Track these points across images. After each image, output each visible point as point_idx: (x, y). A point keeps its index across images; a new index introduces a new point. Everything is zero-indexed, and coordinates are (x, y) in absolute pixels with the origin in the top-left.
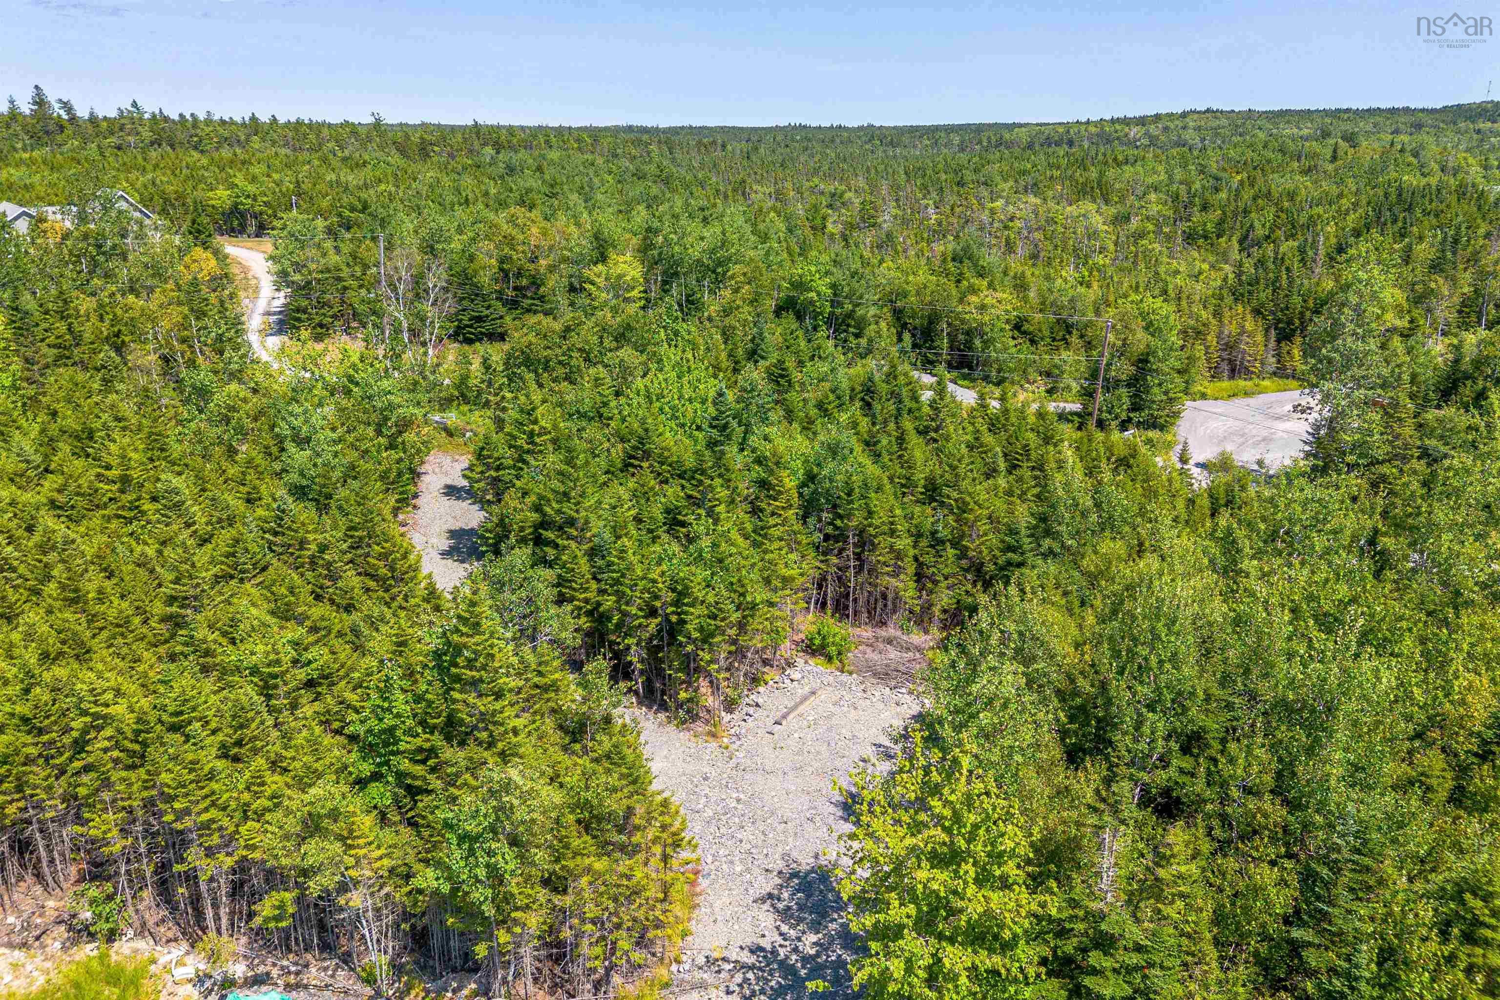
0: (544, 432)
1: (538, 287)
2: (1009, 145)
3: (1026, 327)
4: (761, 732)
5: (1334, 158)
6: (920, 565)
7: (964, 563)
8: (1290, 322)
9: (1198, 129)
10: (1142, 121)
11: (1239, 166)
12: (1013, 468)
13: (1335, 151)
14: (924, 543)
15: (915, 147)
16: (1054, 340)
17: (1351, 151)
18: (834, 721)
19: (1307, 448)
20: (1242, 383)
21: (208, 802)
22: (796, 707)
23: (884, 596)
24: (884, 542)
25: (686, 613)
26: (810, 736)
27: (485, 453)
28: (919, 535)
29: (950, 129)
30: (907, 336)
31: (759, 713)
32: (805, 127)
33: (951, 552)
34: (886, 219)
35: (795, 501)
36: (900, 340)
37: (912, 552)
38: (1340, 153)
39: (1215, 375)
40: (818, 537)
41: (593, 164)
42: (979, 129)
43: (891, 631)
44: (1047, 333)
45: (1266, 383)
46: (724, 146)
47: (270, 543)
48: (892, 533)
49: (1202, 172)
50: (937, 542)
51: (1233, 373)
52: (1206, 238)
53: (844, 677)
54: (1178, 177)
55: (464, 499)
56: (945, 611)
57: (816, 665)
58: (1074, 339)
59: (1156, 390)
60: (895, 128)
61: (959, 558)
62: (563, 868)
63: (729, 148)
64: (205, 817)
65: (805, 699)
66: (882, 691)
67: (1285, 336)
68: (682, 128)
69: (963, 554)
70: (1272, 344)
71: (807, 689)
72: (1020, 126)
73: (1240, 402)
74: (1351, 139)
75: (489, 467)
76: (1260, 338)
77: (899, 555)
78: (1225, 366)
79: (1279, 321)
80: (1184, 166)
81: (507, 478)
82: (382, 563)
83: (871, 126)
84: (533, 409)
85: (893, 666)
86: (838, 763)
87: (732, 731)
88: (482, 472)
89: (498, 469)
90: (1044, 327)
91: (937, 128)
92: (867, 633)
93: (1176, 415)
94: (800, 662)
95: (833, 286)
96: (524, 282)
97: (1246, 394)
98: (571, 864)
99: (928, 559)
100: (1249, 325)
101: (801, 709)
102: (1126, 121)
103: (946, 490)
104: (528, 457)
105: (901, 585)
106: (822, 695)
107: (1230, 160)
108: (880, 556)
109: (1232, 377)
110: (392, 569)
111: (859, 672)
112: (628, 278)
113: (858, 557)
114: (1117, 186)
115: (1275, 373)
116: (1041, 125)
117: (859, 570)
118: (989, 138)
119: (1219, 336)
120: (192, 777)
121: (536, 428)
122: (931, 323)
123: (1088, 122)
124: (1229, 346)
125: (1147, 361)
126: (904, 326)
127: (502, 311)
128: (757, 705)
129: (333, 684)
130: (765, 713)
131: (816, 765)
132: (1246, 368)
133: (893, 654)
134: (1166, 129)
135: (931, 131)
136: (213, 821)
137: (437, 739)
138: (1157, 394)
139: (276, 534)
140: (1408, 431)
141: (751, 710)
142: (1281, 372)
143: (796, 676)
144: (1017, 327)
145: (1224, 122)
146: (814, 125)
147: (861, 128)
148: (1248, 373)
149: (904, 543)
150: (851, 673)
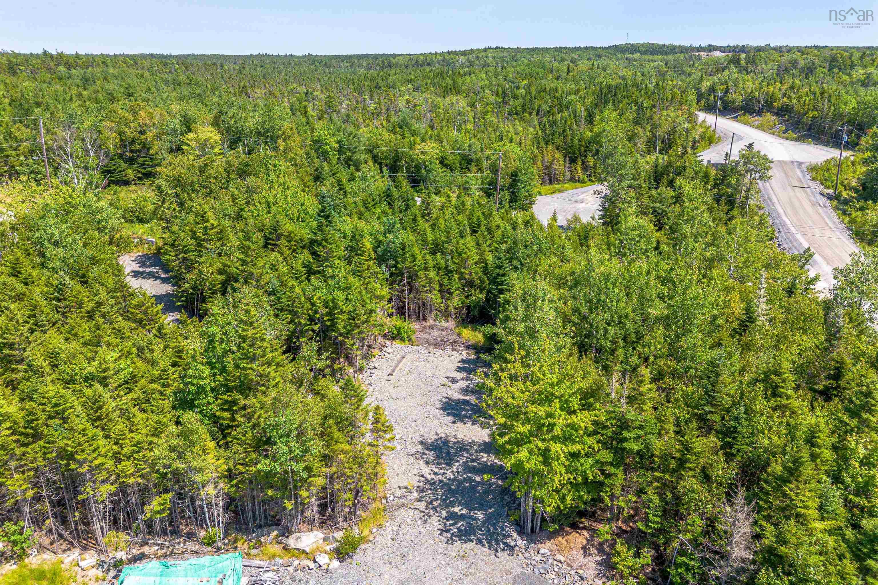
0: (213, 227)
1: (148, 149)
2: (397, 65)
3: (446, 162)
4: (383, 381)
5: (569, 72)
6: (441, 285)
7: (463, 281)
8: (574, 153)
9: (494, 57)
10: (464, 53)
11: (523, 76)
12: (474, 232)
13: (568, 68)
14: (442, 273)
15: (340, 67)
16: (462, 168)
17: (576, 68)
18: (420, 369)
19: (600, 213)
20: (557, 186)
21: (97, 453)
22: (396, 366)
23: (424, 304)
24: (421, 274)
25: (337, 318)
26: (410, 378)
27: (177, 243)
28: (439, 269)
29: (360, 57)
30: (385, 169)
31: (377, 372)
32: (269, 55)
33: (456, 276)
34: (343, 107)
35: (373, 256)
36: (382, 172)
37: (437, 278)
38: (571, 69)
39: (543, 183)
40: (387, 275)
41: (142, 76)
42: (376, 57)
43: (431, 322)
44: (458, 165)
45: (567, 185)
46: (222, 66)
47: (56, 307)
48: (426, 269)
49: (505, 80)
50: (448, 272)
51: (551, 182)
52: (516, 114)
53: (416, 348)
54: (494, 83)
55: (148, 279)
56: (456, 309)
57: (397, 344)
58: (473, 168)
59: (522, 190)
60: (325, 56)
61: (460, 279)
62: (331, 451)
63: (226, 67)
64: (96, 462)
65: (399, 362)
66: (438, 352)
67: (573, 161)
68: (188, 55)
69: (462, 277)
70: (567, 165)
71: (399, 357)
72: (399, 55)
73: (558, 195)
74: (573, 61)
75: (179, 252)
76: (562, 162)
77: (431, 281)
78: (547, 178)
79: (569, 153)
80: (496, 76)
81: (193, 258)
82: (137, 312)
83: (310, 55)
84: (205, 213)
85: (438, 339)
86: (430, 388)
87: (366, 383)
88: (176, 255)
89: (186, 252)
90: (456, 161)
91: (351, 57)
92: (417, 326)
93: (532, 203)
94: (388, 343)
95: (339, 142)
96: (138, 147)
97: (560, 191)
98: (336, 448)
99: (446, 281)
100: (557, 156)
101: (401, 365)
102: (455, 53)
103: (445, 245)
104: (205, 244)
105: (433, 297)
106: (408, 357)
107: (518, 73)
108: (421, 282)
109: (550, 183)
110: (145, 313)
111: (422, 344)
112: (212, 141)
113: (409, 283)
114: (463, 87)
115: (570, 180)
116: (410, 55)
117: (410, 291)
118: (383, 62)
119: (543, 161)
120: (85, 438)
121: (208, 224)
122: (395, 162)
123: (436, 53)
124: (548, 167)
125: (516, 175)
126: (380, 164)
127: (124, 165)
128: (375, 368)
129: (136, 382)
130: (381, 371)
131: (420, 392)
132: (557, 179)
133: (436, 333)
134: (477, 57)
135: (349, 58)
136: (102, 464)
137: (235, 395)
138: (523, 193)
139: (59, 300)
140: (646, 200)
141: (373, 371)
142: (573, 179)
143: (390, 351)
144: (441, 162)
145: (506, 54)
146: (275, 54)
147: (304, 56)
148: (558, 181)
149: (432, 274)
150: (418, 345)
